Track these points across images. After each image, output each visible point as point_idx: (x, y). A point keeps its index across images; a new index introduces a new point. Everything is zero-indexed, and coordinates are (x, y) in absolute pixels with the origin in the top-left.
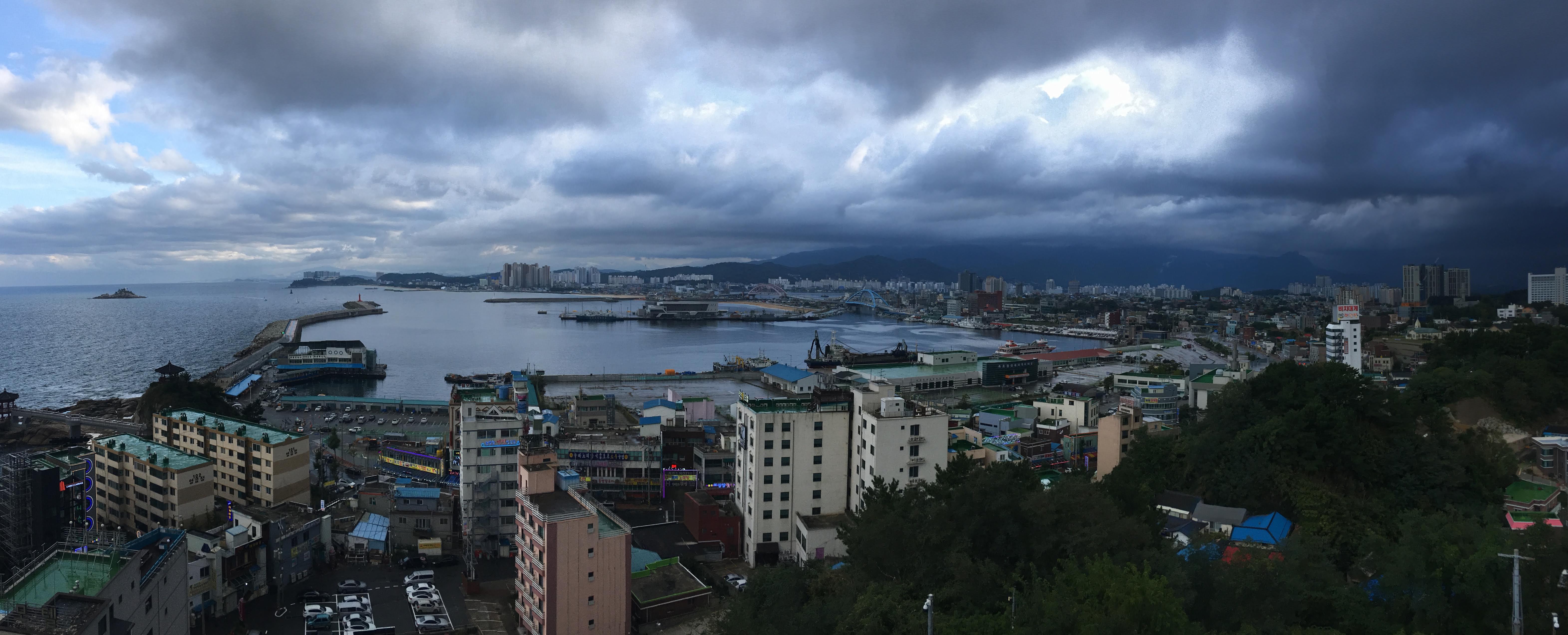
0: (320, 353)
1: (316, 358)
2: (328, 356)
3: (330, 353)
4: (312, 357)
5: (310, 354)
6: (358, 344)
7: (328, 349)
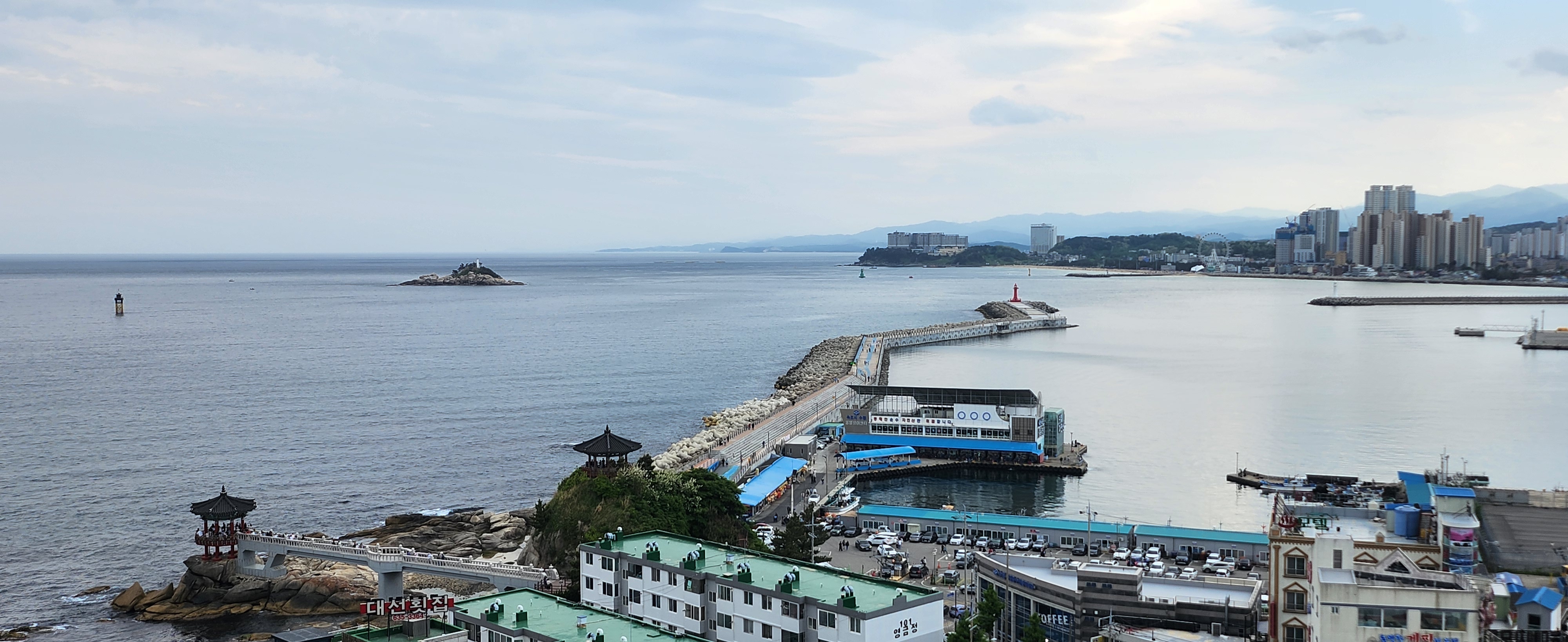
0: (941, 413)
1: (931, 424)
2: (958, 423)
3: (962, 416)
4: (923, 422)
5: (917, 414)
6: (1025, 398)
7: (957, 407)
